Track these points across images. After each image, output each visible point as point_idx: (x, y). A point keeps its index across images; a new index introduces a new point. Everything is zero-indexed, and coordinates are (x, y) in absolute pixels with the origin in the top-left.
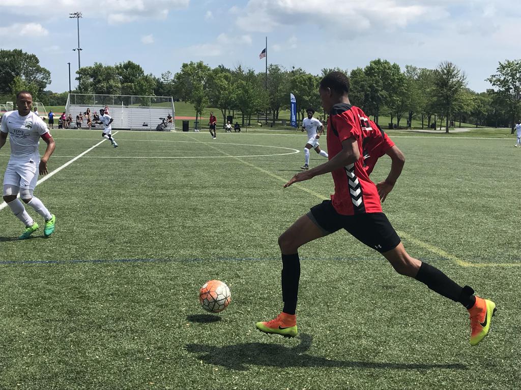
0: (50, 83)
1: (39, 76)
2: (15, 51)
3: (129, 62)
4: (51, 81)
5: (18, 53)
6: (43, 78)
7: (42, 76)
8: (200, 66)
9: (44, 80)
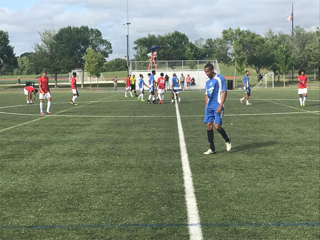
0: (111, 53)
1: (103, 47)
2: (82, 27)
3: (176, 32)
4: (112, 51)
5: (85, 29)
6: (106, 49)
7: (104, 47)
8: (238, 31)
9: (107, 51)
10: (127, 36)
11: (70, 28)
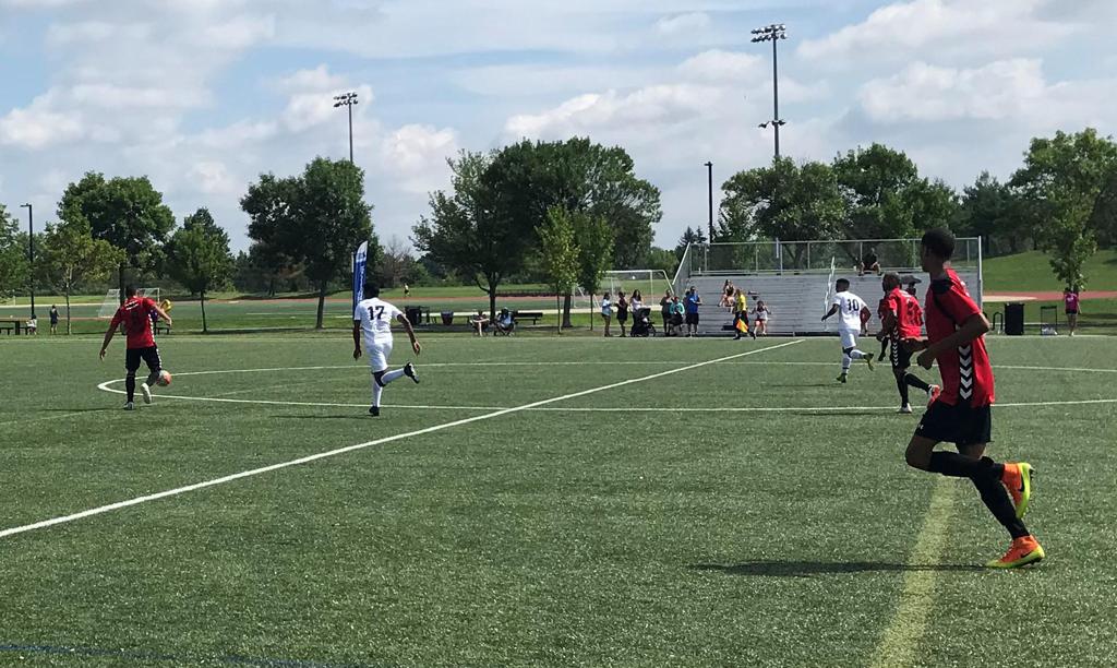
0: (659, 219)
1: (631, 203)
2: (573, 142)
4: (660, 214)
5: (580, 147)
6: (642, 208)
7: (638, 202)
8: (1086, 141)
9: (645, 213)
10: (710, 165)
11: (527, 145)
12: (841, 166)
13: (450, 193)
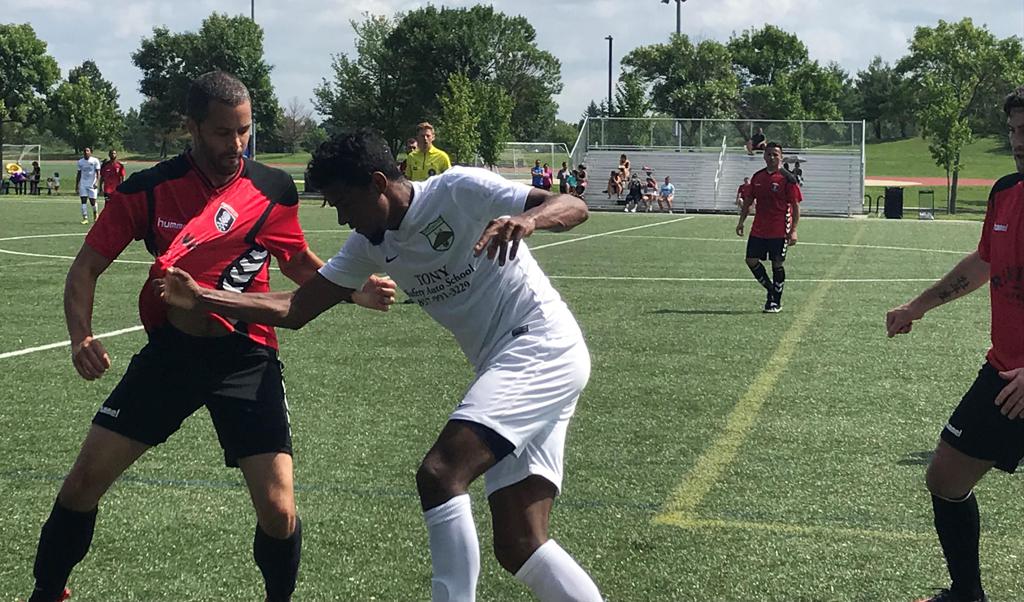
0: (560, 90)
2: (477, 10)
3: (768, 28)
4: (561, 86)
5: (484, 15)
7: (539, 73)
8: (964, 32)
9: (546, 84)
10: (610, 39)
11: (431, 11)
12: (736, 46)
13: (353, 57)
